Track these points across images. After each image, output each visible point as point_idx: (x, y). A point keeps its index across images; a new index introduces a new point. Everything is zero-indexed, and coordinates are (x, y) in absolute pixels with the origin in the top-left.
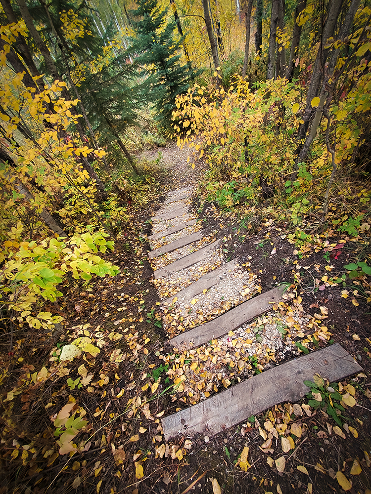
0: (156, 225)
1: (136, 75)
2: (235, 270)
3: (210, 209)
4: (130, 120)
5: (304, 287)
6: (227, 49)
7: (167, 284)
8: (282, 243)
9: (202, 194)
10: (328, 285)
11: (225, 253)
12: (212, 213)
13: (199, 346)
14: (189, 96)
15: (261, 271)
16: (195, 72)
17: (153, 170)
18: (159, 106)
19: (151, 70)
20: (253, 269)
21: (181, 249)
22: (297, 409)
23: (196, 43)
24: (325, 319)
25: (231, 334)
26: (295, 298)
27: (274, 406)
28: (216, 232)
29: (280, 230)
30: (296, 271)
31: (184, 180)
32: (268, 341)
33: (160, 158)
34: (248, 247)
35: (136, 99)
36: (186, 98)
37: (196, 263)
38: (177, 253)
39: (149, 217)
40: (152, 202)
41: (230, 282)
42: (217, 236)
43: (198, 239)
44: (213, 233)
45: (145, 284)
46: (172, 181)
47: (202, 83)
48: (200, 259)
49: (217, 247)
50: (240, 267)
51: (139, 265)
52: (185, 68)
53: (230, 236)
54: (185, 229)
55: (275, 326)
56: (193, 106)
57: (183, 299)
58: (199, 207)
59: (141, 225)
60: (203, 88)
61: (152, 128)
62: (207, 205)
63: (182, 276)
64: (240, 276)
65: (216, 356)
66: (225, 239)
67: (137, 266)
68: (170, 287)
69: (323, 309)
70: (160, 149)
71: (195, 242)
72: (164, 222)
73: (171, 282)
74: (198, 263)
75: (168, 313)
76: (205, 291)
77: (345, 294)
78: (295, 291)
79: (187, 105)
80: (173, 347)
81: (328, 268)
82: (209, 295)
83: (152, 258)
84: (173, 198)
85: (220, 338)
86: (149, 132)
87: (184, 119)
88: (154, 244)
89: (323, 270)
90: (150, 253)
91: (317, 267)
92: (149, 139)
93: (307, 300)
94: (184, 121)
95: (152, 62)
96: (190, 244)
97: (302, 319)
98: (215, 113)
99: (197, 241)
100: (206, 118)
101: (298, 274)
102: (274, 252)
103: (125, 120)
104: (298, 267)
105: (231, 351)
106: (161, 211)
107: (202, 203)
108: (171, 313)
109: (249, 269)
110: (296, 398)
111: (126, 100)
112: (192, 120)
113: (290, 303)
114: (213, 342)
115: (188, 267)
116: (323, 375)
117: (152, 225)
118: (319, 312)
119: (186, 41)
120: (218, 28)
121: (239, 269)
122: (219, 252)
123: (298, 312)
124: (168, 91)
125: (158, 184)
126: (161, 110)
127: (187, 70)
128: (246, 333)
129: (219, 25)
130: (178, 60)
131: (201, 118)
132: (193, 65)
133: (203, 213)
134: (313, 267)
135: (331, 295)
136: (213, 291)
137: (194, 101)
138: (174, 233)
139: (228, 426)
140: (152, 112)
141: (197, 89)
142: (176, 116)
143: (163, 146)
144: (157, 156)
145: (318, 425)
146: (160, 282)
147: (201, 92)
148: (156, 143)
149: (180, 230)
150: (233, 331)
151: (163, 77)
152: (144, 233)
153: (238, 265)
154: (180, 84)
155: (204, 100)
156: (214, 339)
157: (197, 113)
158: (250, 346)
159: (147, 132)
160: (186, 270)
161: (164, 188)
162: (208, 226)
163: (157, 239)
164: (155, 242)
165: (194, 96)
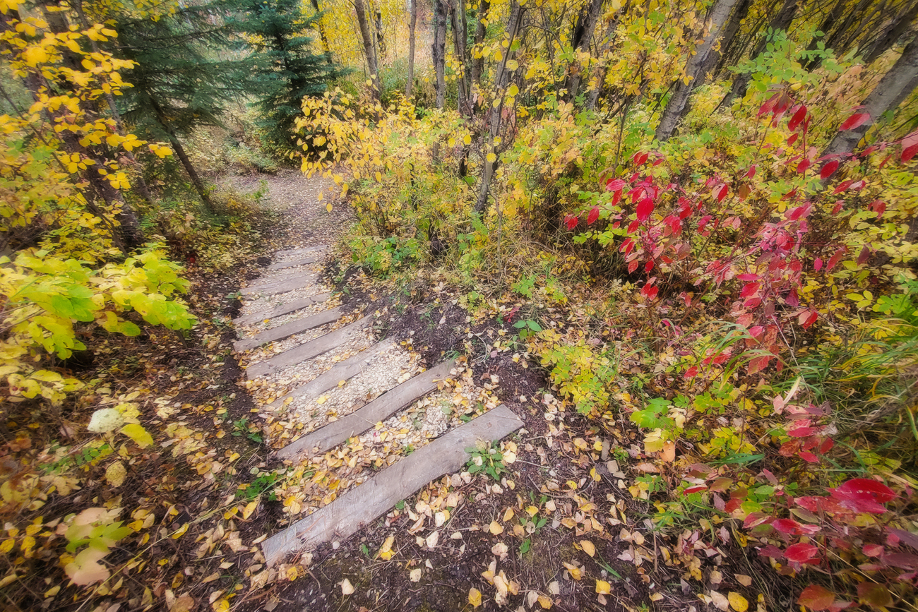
0: (249, 303)
1: (227, 45)
2: (390, 352)
3: (355, 277)
4: (205, 115)
5: (475, 357)
6: (390, 52)
7: (274, 385)
8: (454, 309)
9: (343, 255)
10: (499, 350)
11: (376, 333)
12: (359, 283)
13: (330, 451)
14: (326, 102)
15: (426, 348)
16: (338, 69)
17: (247, 210)
18: (268, 104)
19: (256, 44)
20: (417, 346)
21: (301, 335)
22: (456, 480)
23: (341, 28)
24: (495, 389)
25: (379, 425)
26: (465, 371)
27: (429, 484)
28: (363, 306)
29: (452, 294)
30: (468, 340)
31: (310, 235)
32: (430, 426)
33: (264, 191)
34: (409, 319)
35: (224, 82)
36: (321, 103)
37: (328, 351)
38: (294, 341)
39: (235, 288)
40: (242, 265)
41: (382, 368)
42: (365, 312)
43: (333, 319)
44: (359, 308)
45: (227, 386)
46: (287, 233)
47: (349, 89)
48: (336, 345)
49: (364, 326)
50: (399, 347)
51: (214, 362)
52: (320, 59)
53: (386, 309)
54: (310, 306)
55: (440, 408)
56: (332, 117)
57: (304, 398)
58: (336, 274)
59: (218, 300)
60: (349, 96)
61: (249, 139)
62: (352, 271)
63: (302, 371)
64: (398, 359)
65: (355, 457)
66: (378, 314)
67: (207, 365)
68: (277, 390)
69: (495, 378)
70: (264, 177)
71: (328, 323)
72: (267, 298)
73: (279, 382)
74: (331, 351)
75: (275, 420)
76: (341, 384)
77: (516, 357)
78: (465, 364)
79: (322, 114)
80: (284, 459)
81: (501, 332)
82: (348, 390)
83: (241, 352)
84: (287, 261)
85: (363, 434)
86: (242, 144)
87: (317, 133)
88: (246, 332)
89: (495, 336)
90: (236, 343)
91: (490, 333)
92: (241, 154)
93: (478, 371)
94: (315, 137)
95: (259, 32)
96: (319, 326)
97: (472, 394)
98: (367, 133)
99: (331, 322)
100: (352, 139)
101: (470, 343)
102: (443, 321)
103: (196, 112)
104: (470, 335)
105: (379, 447)
106: (261, 280)
107: (343, 268)
108: (280, 420)
109: (410, 348)
110: (455, 469)
111: (202, 79)
112: (329, 137)
113: (459, 378)
114: (352, 440)
115: (314, 357)
116: (485, 438)
117: (242, 302)
118: (489, 381)
119: (326, 20)
120: (377, 19)
121: (396, 349)
122: (368, 332)
123: (467, 387)
124: (288, 86)
125: (257, 235)
126: (271, 113)
127: (324, 63)
128: (402, 422)
129: (379, 16)
130: (309, 44)
131: (345, 137)
132: (334, 59)
133: (344, 283)
134: (486, 333)
135: (502, 361)
136: (355, 382)
137: (333, 111)
138: (289, 313)
139: (367, 521)
140: (251, 111)
141: (339, 95)
142: (302, 125)
143: (271, 173)
144: (256, 187)
145: (477, 489)
146: (259, 383)
147: (345, 100)
148: (255, 165)
149: (301, 309)
150: (383, 421)
151: (279, 62)
152: (225, 313)
153: (395, 344)
154: (309, 80)
155: (350, 113)
156: (353, 437)
157: (338, 129)
158: (405, 436)
159: (238, 144)
160: (310, 363)
161: (269, 243)
162: (351, 300)
163: (252, 323)
164: (248, 329)
165: (334, 103)
